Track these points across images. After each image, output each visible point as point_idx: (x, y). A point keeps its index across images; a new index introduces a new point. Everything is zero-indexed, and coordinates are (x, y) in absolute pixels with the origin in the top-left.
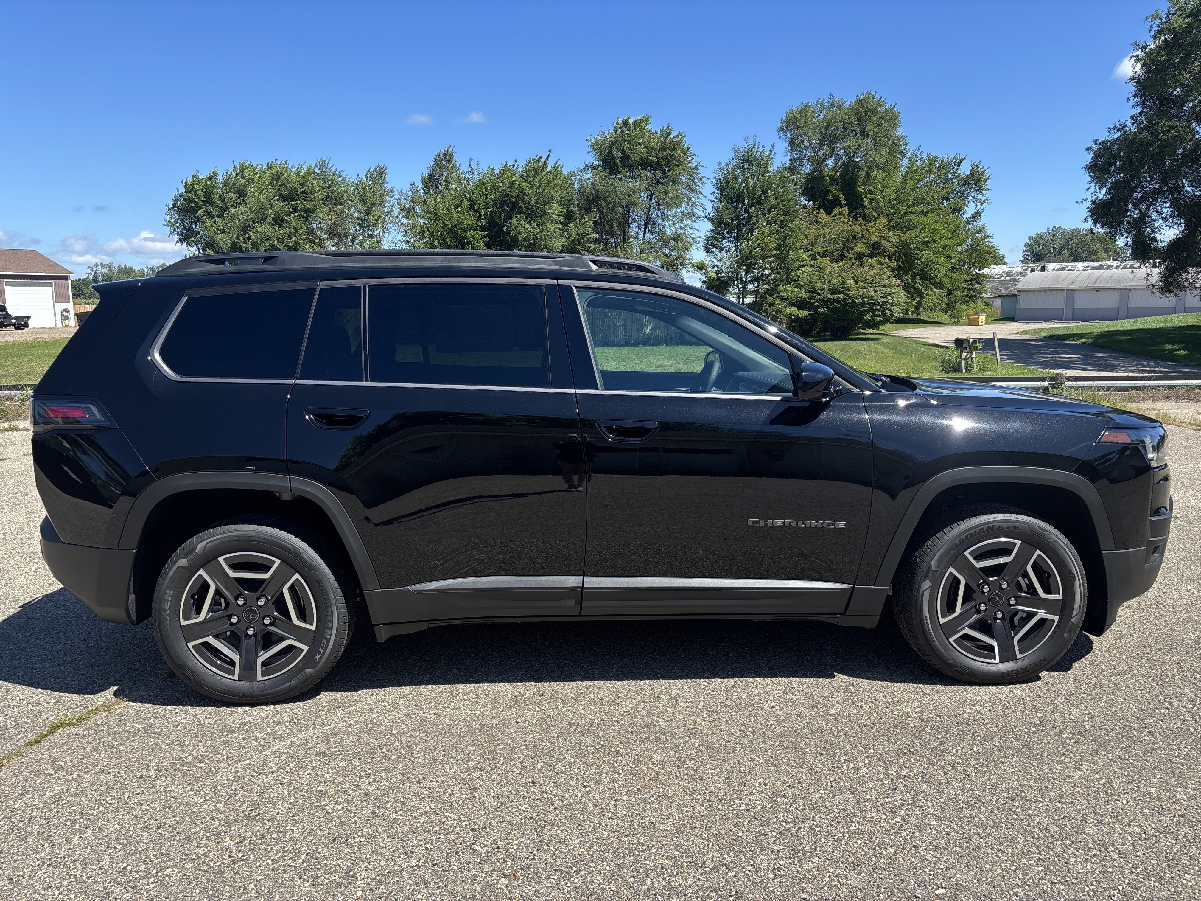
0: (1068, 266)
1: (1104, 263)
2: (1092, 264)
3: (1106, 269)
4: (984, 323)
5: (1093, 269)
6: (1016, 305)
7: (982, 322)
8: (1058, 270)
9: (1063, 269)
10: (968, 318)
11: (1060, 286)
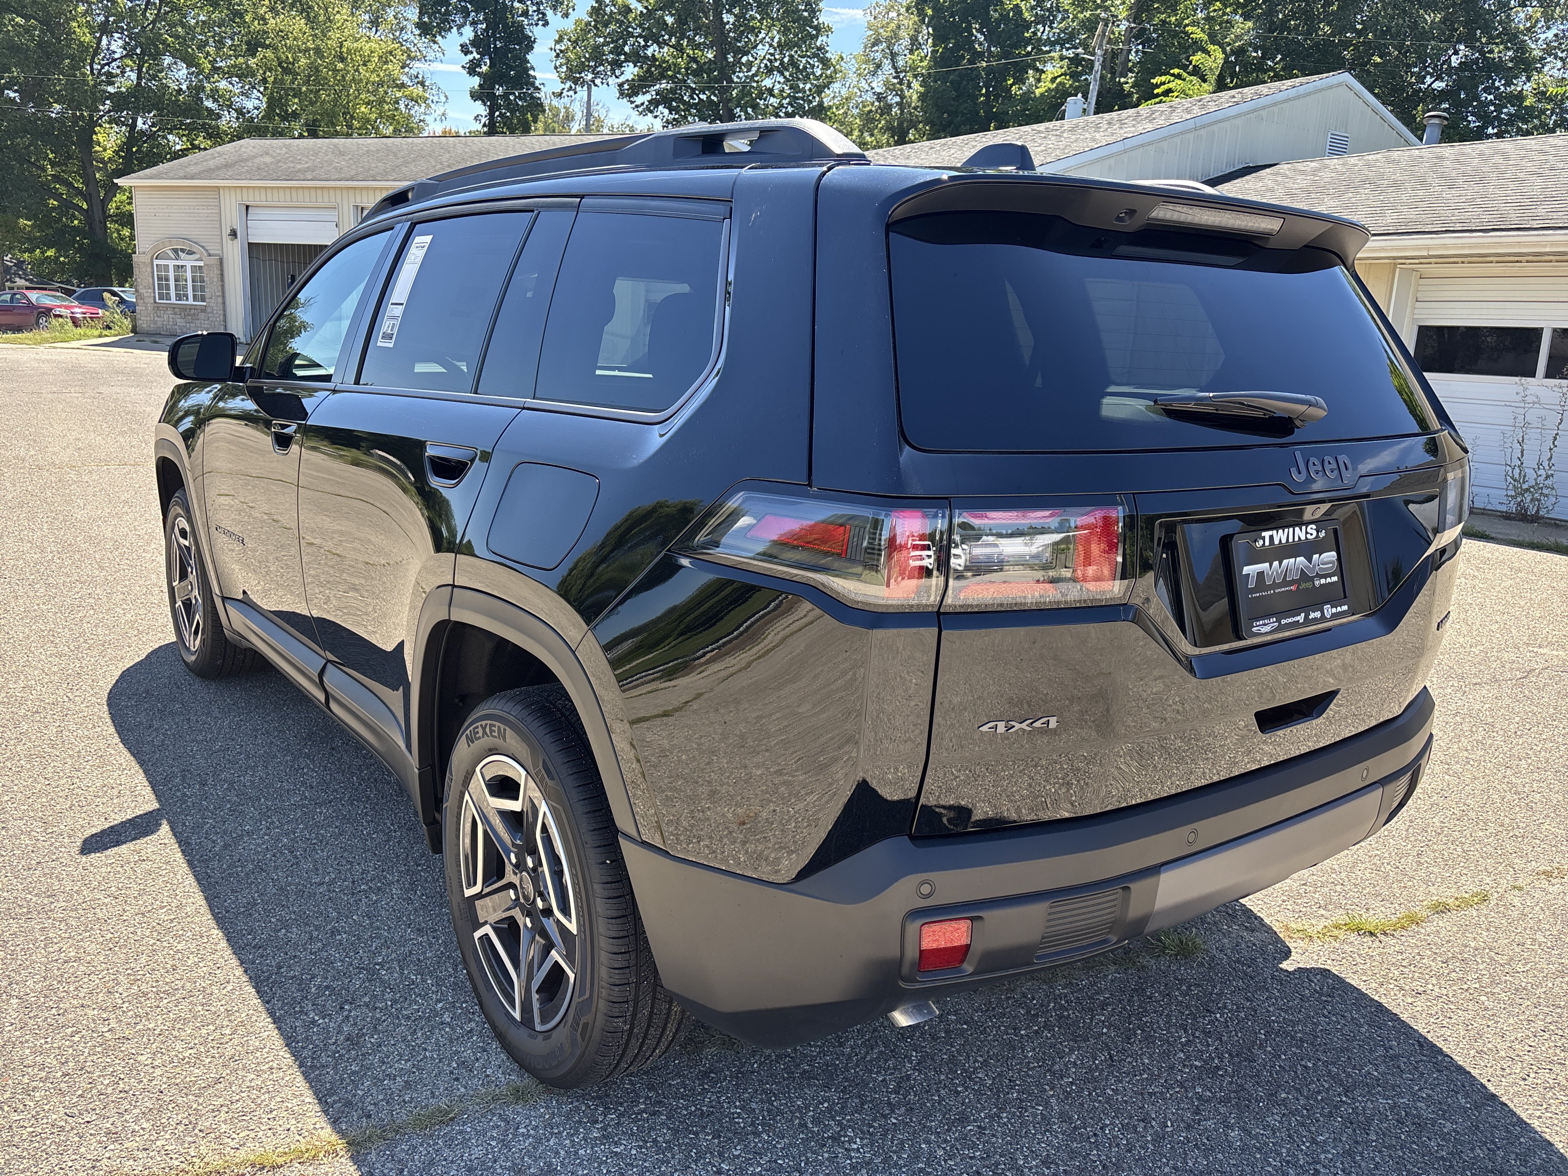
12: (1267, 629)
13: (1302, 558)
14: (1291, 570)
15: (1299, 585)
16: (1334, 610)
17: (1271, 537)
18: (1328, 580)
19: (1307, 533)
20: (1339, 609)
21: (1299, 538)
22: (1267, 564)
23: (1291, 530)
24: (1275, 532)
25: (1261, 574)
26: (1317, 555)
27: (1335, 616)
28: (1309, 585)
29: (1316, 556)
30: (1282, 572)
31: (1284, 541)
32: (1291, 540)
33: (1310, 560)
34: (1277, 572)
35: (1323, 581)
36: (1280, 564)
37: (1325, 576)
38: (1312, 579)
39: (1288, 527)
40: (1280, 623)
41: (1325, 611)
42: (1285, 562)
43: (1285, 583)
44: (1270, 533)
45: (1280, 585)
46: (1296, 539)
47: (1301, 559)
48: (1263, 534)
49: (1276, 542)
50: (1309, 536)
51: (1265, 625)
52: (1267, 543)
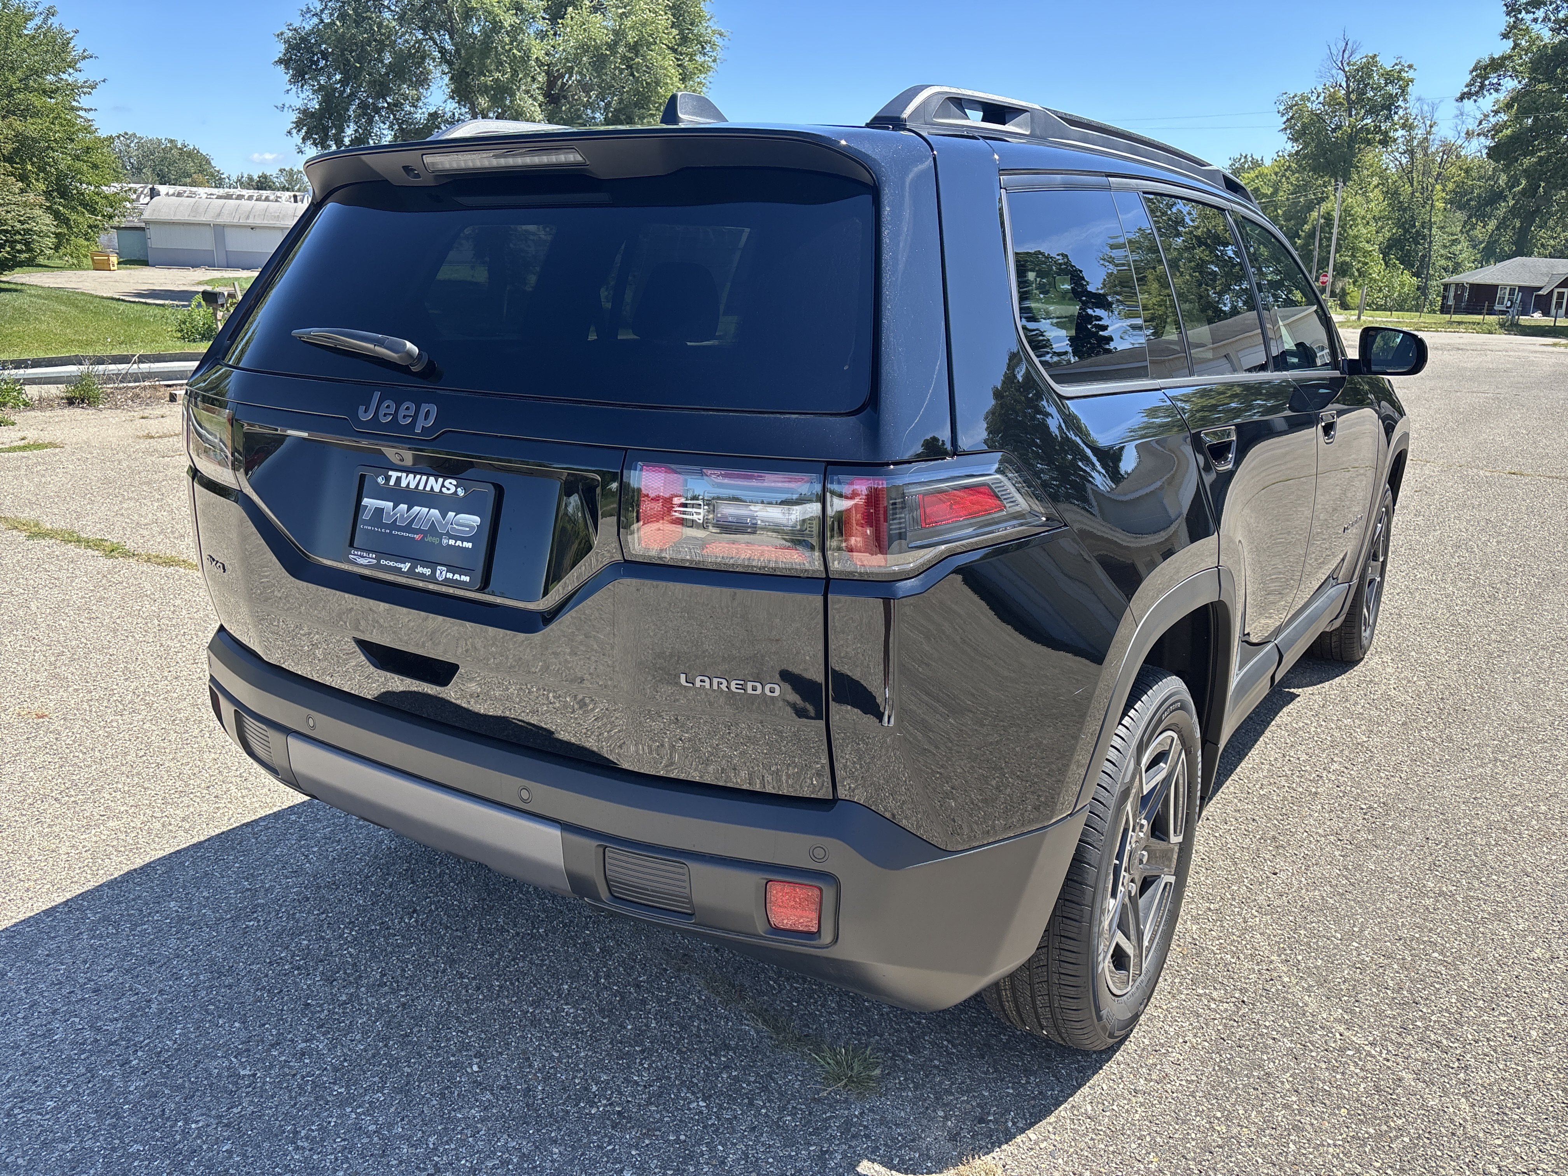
0: (185, 192)
1: (232, 191)
2: (215, 191)
3: (236, 199)
4: (116, 268)
5: (219, 197)
6: (146, 243)
7: (113, 265)
8: (173, 195)
9: (179, 195)
10: (93, 260)
11: (203, 219)
12: (364, 561)
13: (437, 511)
14: (420, 519)
15: (425, 536)
16: (450, 575)
17: (399, 479)
18: (459, 543)
19: (443, 486)
20: (457, 577)
21: (432, 487)
22: (391, 504)
23: (424, 478)
24: (404, 475)
25: (379, 511)
26: (454, 514)
27: (447, 582)
28: (436, 540)
29: (451, 514)
30: (409, 517)
31: (412, 486)
32: (421, 487)
33: (444, 516)
34: (402, 515)
35: (452, 542)
36: (409, 510)
37: (456, 538)
38: (440, 536)
39: (422, 474)
40: (379, 562)
41: (438, 572)
42: (416, 509)
43: (408, 528)
44: (399, 474)
45: (400, 529)
46: (428, 488)
47: (435, 512)
48: (390, 473)
49: (404, 484)
50: (444, 490)
51: (363, 557)
52: (392, 483)
